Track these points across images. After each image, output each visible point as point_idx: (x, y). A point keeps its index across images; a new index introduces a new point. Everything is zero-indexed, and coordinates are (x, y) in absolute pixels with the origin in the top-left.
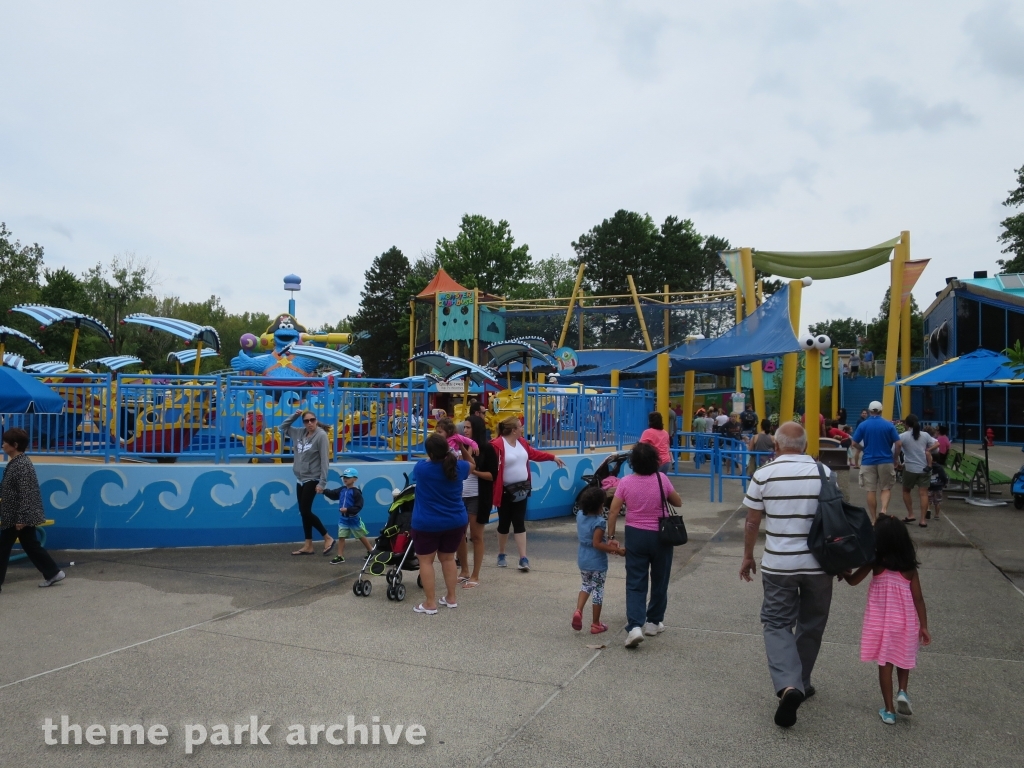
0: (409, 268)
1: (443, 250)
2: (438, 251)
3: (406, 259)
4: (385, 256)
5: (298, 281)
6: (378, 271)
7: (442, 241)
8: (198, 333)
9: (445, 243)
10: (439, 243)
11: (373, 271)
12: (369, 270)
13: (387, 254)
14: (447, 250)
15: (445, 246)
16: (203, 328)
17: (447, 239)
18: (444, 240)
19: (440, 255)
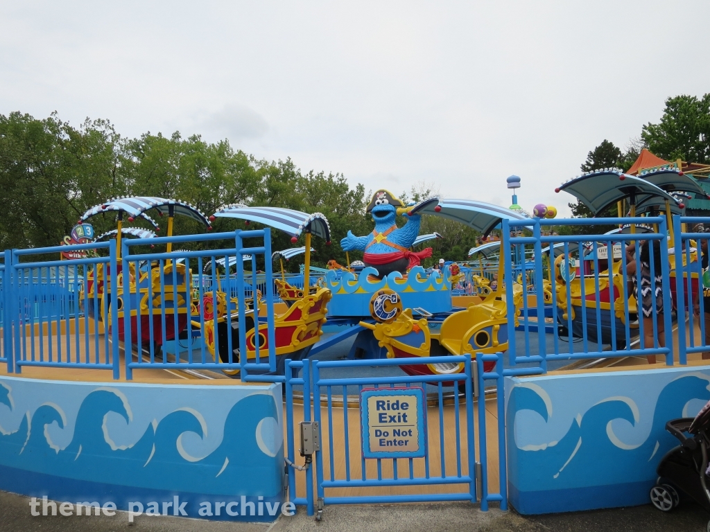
0: (621, 156)
1: (649, 134)
2: (644, 135)
3: (618, 149)
4: (598, 149)
5: (518, 180)
6: (592, 163)
7: (648, 126)
8: (306, 224)
9: (651, 128)
10: (645, 128)
11: (588, 164)
12: (585, 163)
13: (600, 148)
14: (653, 133)
15: (651, 130)
16: (311, 217)
17: (653, 124)
18: (650, 124)
19: (646, 139)
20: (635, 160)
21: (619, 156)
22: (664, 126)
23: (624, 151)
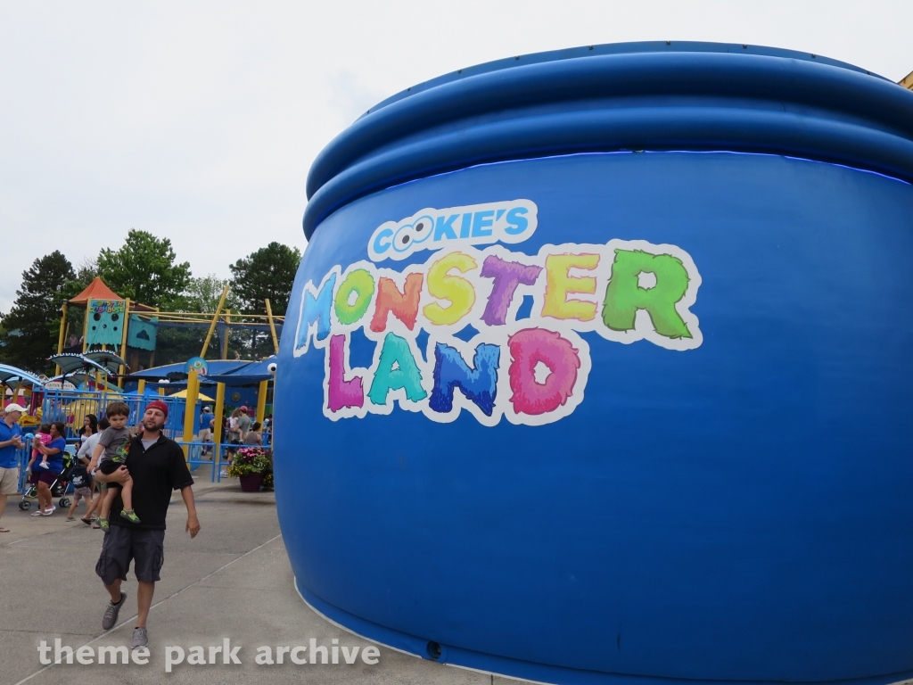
0: (72, 273)
1: (106, 259)
2: (100, 259)
3: (70, 264)
4: (46, 258)
6: (37, 272)
7: (106, 250)
9: (108, 253)
10: (103, 252)
11: (32, 272)
12: (28, 270)
13: (50, 257)
14: (110, 260)
15: (108, 256)
17: (111, 250)
18: (109, 250)
19: (102, 264)
20: (88, 284)
21: (70, 271)
22: (122, 256)
23: (77, 268)
